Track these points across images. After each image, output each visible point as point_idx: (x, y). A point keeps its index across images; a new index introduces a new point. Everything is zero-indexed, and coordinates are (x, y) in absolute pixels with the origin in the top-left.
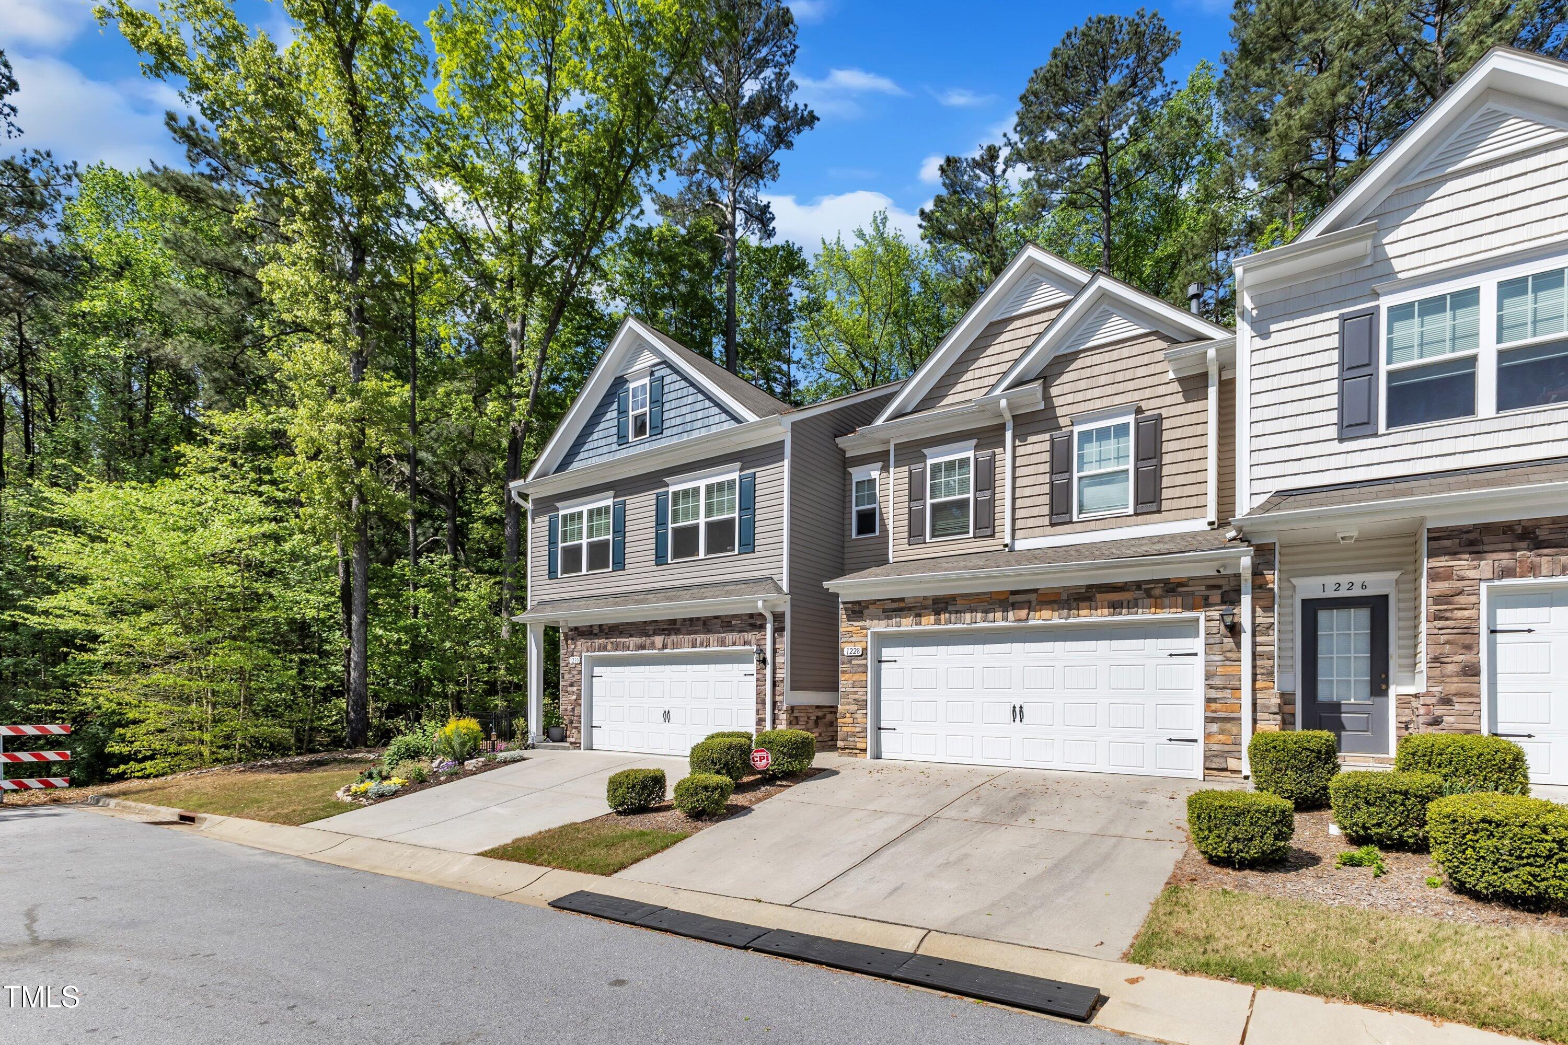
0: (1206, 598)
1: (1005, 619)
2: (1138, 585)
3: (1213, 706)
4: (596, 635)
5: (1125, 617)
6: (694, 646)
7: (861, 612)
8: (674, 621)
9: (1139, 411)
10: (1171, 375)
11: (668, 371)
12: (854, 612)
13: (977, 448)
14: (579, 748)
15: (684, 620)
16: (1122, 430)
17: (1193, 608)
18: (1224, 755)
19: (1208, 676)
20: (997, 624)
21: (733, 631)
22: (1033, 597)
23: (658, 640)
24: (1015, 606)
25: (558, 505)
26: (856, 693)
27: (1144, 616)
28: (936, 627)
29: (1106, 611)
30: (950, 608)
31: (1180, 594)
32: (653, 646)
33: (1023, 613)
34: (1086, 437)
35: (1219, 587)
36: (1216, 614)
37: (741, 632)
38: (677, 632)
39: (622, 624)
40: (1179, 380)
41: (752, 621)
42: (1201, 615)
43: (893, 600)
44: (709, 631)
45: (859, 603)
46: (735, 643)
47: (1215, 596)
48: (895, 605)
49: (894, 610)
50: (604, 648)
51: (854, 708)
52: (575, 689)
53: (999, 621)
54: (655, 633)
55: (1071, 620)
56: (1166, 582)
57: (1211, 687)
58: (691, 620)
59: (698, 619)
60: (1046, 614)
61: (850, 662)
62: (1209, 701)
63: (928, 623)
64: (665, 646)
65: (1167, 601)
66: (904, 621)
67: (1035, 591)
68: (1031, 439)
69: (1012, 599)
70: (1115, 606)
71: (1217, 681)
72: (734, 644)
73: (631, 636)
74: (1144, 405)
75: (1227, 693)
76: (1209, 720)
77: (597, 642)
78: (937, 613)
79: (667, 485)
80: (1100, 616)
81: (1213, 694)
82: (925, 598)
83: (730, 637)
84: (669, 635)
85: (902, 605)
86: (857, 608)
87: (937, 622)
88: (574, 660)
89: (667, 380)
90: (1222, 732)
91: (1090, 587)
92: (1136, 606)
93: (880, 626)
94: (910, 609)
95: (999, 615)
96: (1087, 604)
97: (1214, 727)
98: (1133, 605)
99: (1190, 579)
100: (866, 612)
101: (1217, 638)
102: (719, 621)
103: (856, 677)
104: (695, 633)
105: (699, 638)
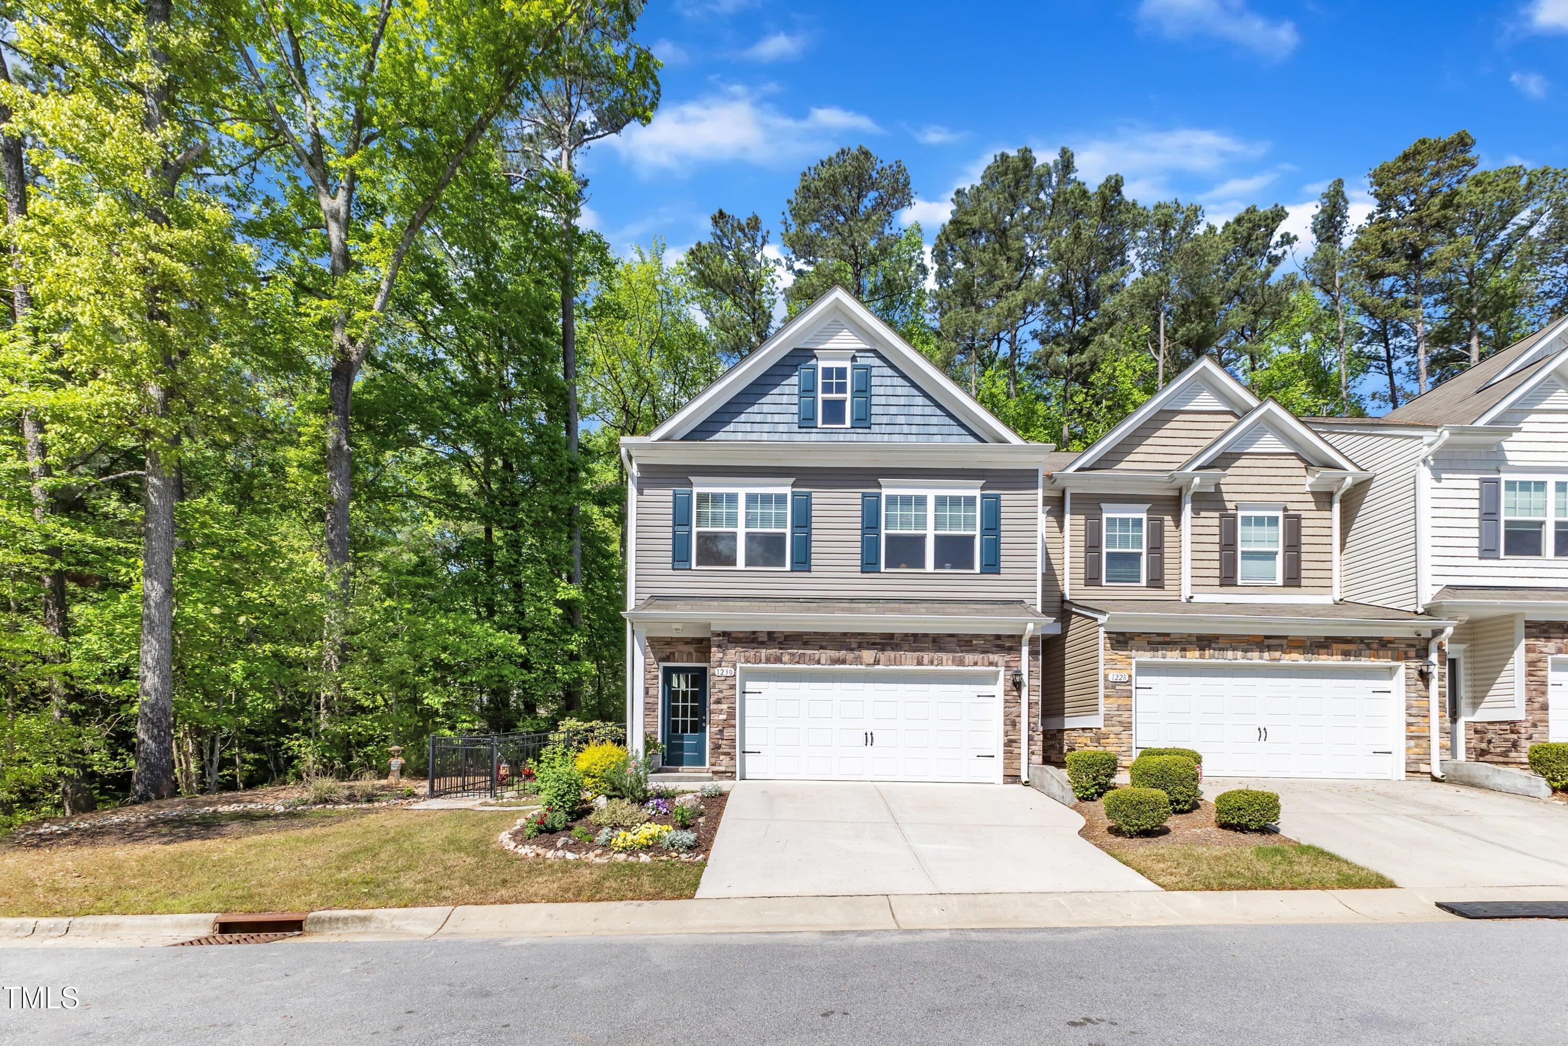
0: (1406, 653)
1: (1261, 658)
2: (1362, 640)
3: (1412, 728)
4: (762, 643)
5: (1352, 662)
6: (920, 663)
7: (1126, 643)
8: (891, 636)
9: (1285, 509)
10: (1308, 489)
11: (877, 362)
12: (1118, 642)
13: (1149, 511)
14: (734, 779)
15: (906, 635)
16: (1273, 521)
17: (1398, 659)
18: (1418, 761)
19: (1408, 707)
20: (1254, 661)
21: (974, 651)
22: (1284, 642)
23: (868, 655)
24: (1270, 648)
25: (692, 479)
26: (1120, 716)
27: (1365, 662)
28: (1200, 661)
29: (1340, 657)
30: (1213, 645)
31: (1390, 649)
32: (858, 661)
33: (1277, 654)
34: (1247, 521)
35: (1414, 646)
36: (1412, 664)
37: (983, 652)
38: (896, 647)
39: (808, 634)
40: (1313, 493)
41: (999, 642)
42: (1402, 665)
43: (1159, 634)
44: (940, 649)
45: (1123, 634)
46: (974, 663)
47: (1412, 653)
48: (1161, 639)
49: (1160, 643)
50: (779, 660)
51: (1119, 729)
52: (724, 707)
53: (1255, 658)
54: (860, 647)
55: (1313, 662)
56: (1380, 639)
57: (1410, 715)
58: (915, 635)
59: (926, 635)
60: (1295, 656)
61: (1114, 687)
62: (1409, 724)
63: (1193, 657)
64: (877, 662)
65: (1381, 653)
66: (1169, 654)
67: (1285, 637)
68: (1203, 514)
69: (1267, 642)
70: (1346, 654)
71: (1413, 711)
72: (976, 664)
73: (822, 648)
74: (1289, 506)
75: (1420, 719)
76: (1409, 738)
77: (764, 652)
78: (1202, 649)
79: (880, 487)
80: (1335, 661)
81: (1412, 720)
82: (1190, 635)
83: (969, 657)
84: (883, 650)
85: (1167, 639)
86: (1121, 638)
87: (1202, 657)
88: (725, 671)
89: (875, 372)
90: (1417, 746)
91: (1326, 638)
92: (1360, 655)
93: (1146, 657)
94: (1175, 643)
95: (1256, 654)
96: (1325, 651)
97: (1412, 743)
98: (1358, 655)
99: (1396, 638)
100: (1131, 643)
101: (1412, 682)
102: (955, 639)
103: (1121, 701)
104: (922, 650)
105: (926, 657)
